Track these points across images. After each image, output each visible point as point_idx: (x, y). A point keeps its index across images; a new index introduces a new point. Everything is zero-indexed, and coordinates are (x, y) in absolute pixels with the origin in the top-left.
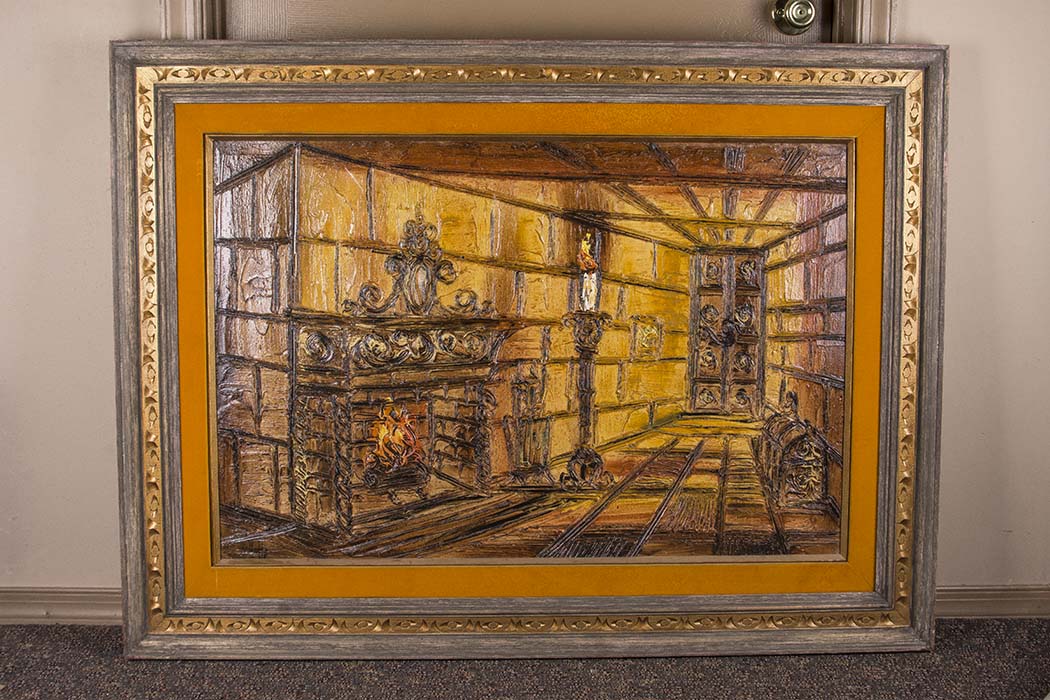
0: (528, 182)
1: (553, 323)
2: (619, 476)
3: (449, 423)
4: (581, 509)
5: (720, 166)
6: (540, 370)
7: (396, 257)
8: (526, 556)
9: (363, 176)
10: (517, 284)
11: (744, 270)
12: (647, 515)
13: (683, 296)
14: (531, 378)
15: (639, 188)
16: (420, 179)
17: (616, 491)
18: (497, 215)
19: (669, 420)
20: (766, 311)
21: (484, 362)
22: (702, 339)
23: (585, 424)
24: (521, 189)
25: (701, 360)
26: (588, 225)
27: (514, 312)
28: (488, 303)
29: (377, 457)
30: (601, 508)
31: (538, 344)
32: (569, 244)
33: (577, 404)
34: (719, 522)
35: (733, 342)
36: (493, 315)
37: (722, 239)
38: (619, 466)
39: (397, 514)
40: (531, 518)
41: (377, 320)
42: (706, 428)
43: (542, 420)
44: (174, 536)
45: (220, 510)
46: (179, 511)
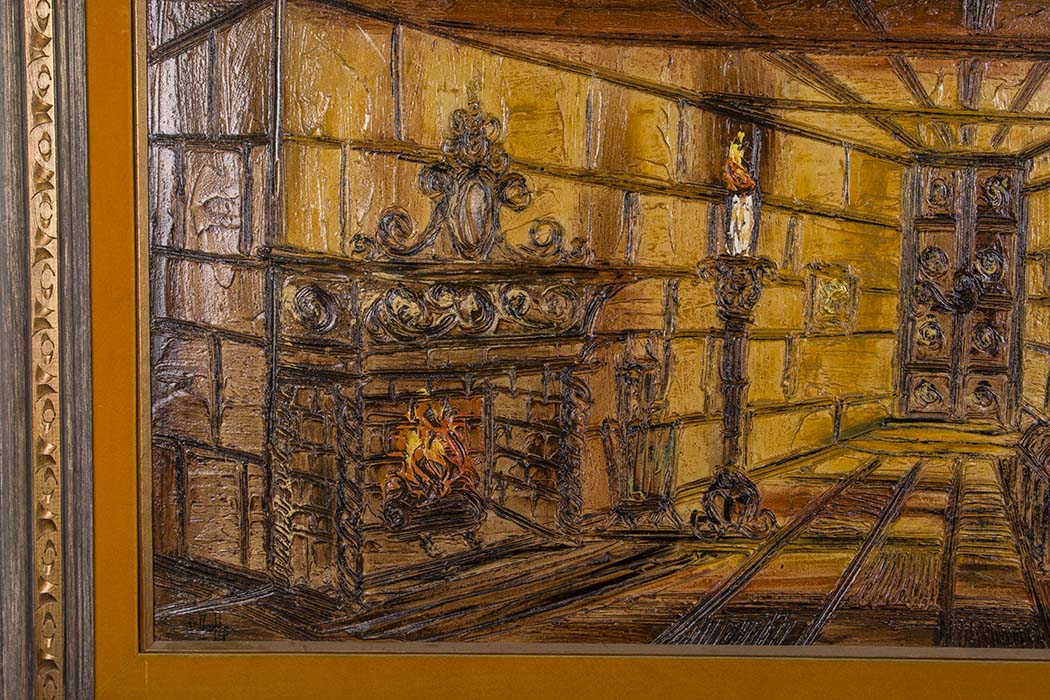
0: (646, 50)
1: (682, 273)
2: (785, 516)
3: (517, 430)
4: (723, 568)
5: (956, 22)
6: (661, 348)
7: (437, 168)
8: (635, 641)
9: (385, 37)
10: (626, 211)
11: (993, 193)
12: (827, 580)
13: (889, 233)
14: (646, 360)
15: (823, 60)
16: (476, 44)
17: (780, 541)
18: (597, 101)
19: (864, 430)
20: (1026, 257)
21: (573, 335)
22: (920, 302)
23: (731, 433)
24: (634, 61)
25: (918, 335)
26: (740, 119)
27: (622, 256)
28: (580, 241)
29: (402, 481)
30: (756, 568)
31: (658, 307)
32: (709, 147)
33: (720, 403)
34: (945, 592)
35: (970, 305)
36: (589, 261)
37: (955, 141)
38: (784, 501)
39: (432, 572)
40: (644, 582)
41: (404, 264)
42: (925, 442)
43: (664, 426)
44: (80, 604)
45: (154, 563)
46: (89, 565)
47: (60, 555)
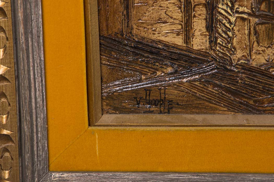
44: (33, 85)
45: (100, 44)
46: (39, 49)
47: (11, 41)
